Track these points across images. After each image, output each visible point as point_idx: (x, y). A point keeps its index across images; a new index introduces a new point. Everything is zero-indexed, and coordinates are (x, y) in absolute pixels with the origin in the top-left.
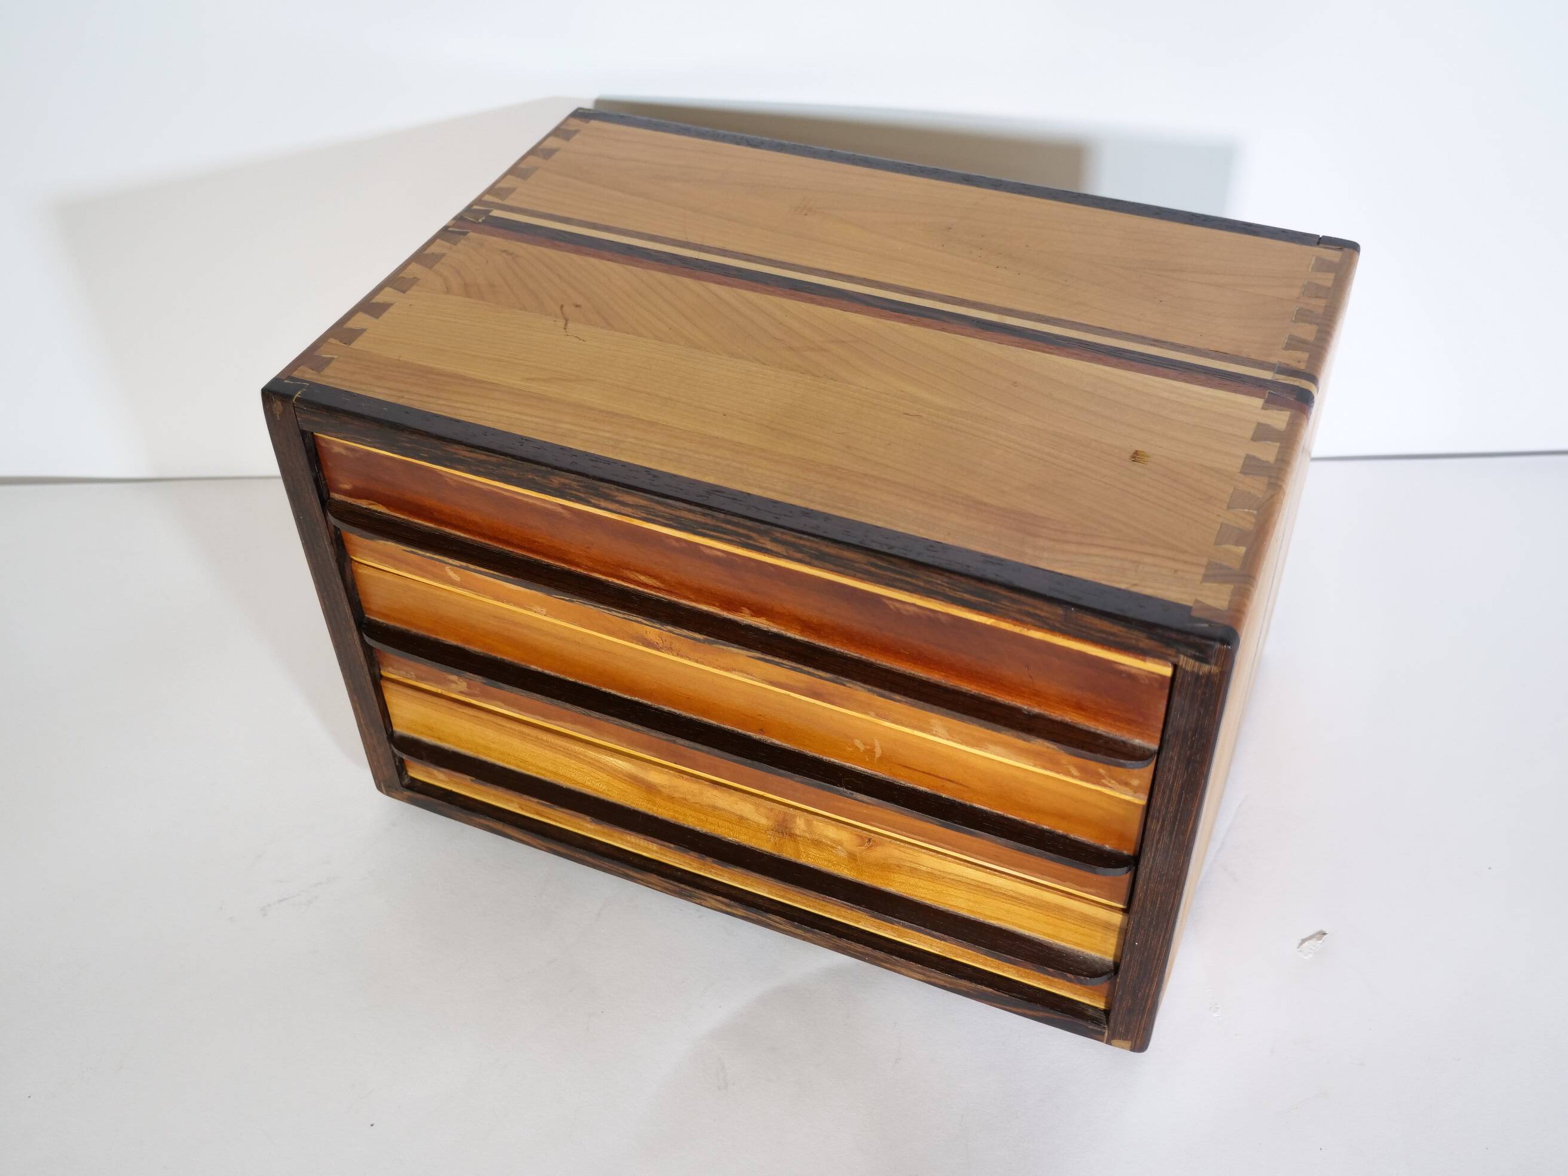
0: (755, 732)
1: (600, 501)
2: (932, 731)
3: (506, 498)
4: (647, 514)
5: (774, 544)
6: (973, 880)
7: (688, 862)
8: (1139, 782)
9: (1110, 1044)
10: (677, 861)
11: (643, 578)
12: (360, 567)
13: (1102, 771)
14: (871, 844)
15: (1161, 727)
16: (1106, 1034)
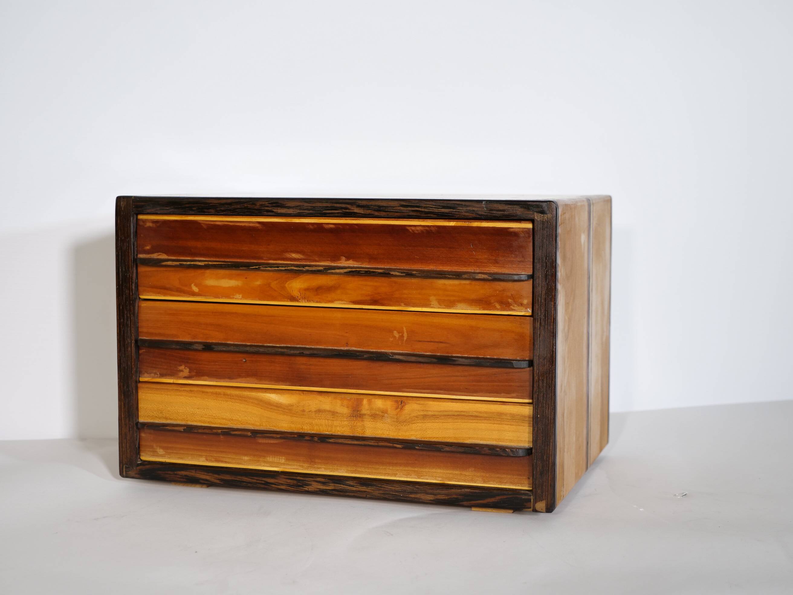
0: (343, 346)
1: (278, 209)
2: (431, 305)
3: (231, 226)
4: (300, 210)
5: (358, 208)
6: (456, 411)
7: (301, 464)
8: (527, 300)
9: (535, 511)
10: (295, 467)
11: (294, 255)
12: (144, 302)
13: (510, 300)
14: (402, 405)
15: (532, 260)
16: (532, 500)
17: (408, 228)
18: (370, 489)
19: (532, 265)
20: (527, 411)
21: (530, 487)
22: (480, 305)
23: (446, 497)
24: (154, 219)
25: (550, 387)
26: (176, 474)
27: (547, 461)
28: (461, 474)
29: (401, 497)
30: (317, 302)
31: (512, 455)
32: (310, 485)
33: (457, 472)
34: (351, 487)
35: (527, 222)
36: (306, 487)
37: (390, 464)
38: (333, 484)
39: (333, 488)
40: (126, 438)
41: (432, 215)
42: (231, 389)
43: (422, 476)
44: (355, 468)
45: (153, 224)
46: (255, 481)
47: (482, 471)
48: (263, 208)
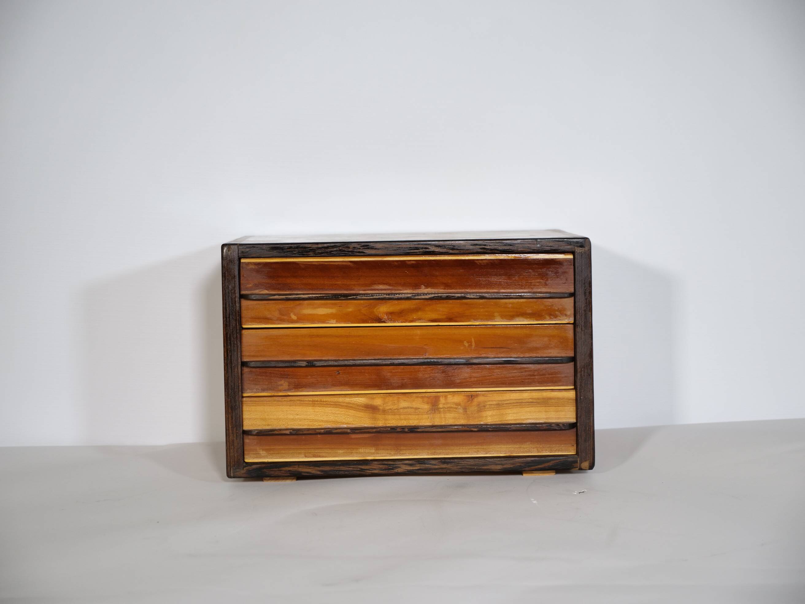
1: (368, 251)
2: (495, 319)
4: (388, 250)
7: (389, 452)
8: (570, 312)
9: (581, 469)
10: (384, 455)
11: (381, 287)
12: (246, 331)
13: (557, 313)
14: (472, 398)
15: (573, 282)
16: (578, 461)
17: (476, 261)
18: (450, 465)
19: (573, 285)
20: (572, 394)
21: (574, 452)
22: (533, 318)
23: (512, 466)
24: (256, 262)
25: (589, 375)
26: (281, 471)
27: (589, 431)
28: (520, 447)
29: (476, 469)
30: (402, 322)
31: (563, 428)
32: (399, 467)
33: (517, 446)
34: (434, 466)
35: (568, 254)
36: (396, 469)
37: (463, 445)
38: (419, 465)
39: (419, 468)
40: (233, 445)
41: (496, 251)
42: (328, 397)
43: (489, 452)
44: (434, 451)
45: (255, 266)
46: (351, 469)
47: (536, 443)
48: (355, 250)
